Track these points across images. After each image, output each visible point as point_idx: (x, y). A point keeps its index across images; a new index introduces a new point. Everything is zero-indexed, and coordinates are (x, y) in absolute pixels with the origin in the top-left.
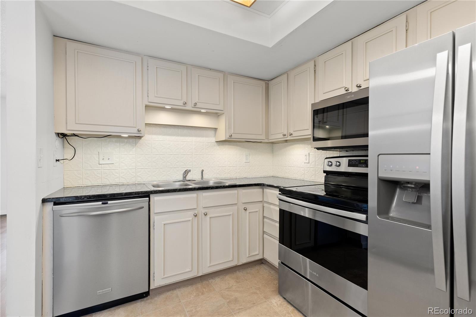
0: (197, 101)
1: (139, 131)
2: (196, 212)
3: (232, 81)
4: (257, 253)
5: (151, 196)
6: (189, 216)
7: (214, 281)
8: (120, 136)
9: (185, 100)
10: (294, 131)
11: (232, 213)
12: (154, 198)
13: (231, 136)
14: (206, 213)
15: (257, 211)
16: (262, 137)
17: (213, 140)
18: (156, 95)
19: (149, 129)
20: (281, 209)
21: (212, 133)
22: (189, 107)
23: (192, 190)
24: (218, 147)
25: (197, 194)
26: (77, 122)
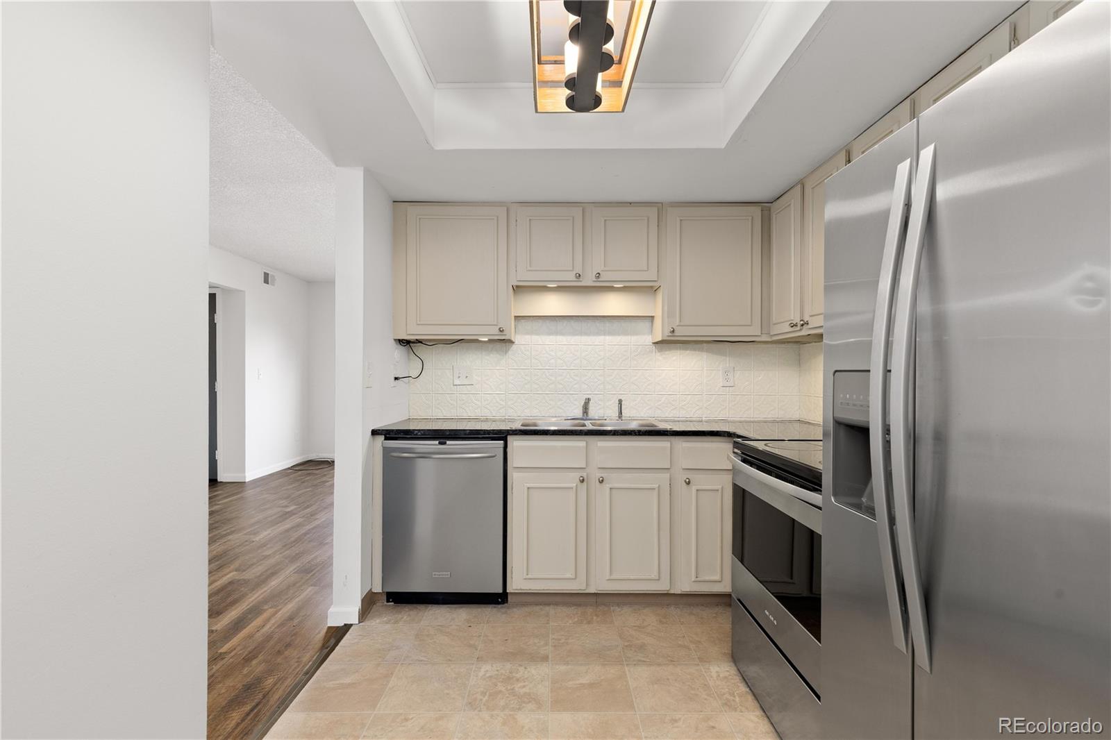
0: (602, 268)
1: (501, 331)
2: (584, 475)
3: (678, 219)
4: (717, 578)
5: (508, 439)
6: (572, 480)
7: (619, 609)
8: (477, 340)
9: (578, 270)
10: (811, 316)
11: (657, 486)
12: (515, 443)
13: (673, 331)
14: (601, 479)
15: (718, 490)
16: (754, 331)
17: (648, 339)
18: (529, 268)
19: (524, 325)
20: (737, 485)
21: (645, 325)
22: (588, 281)
23: (577, 435)
24: (659, 354)
25: (587, 443)
26: (419, 323)
